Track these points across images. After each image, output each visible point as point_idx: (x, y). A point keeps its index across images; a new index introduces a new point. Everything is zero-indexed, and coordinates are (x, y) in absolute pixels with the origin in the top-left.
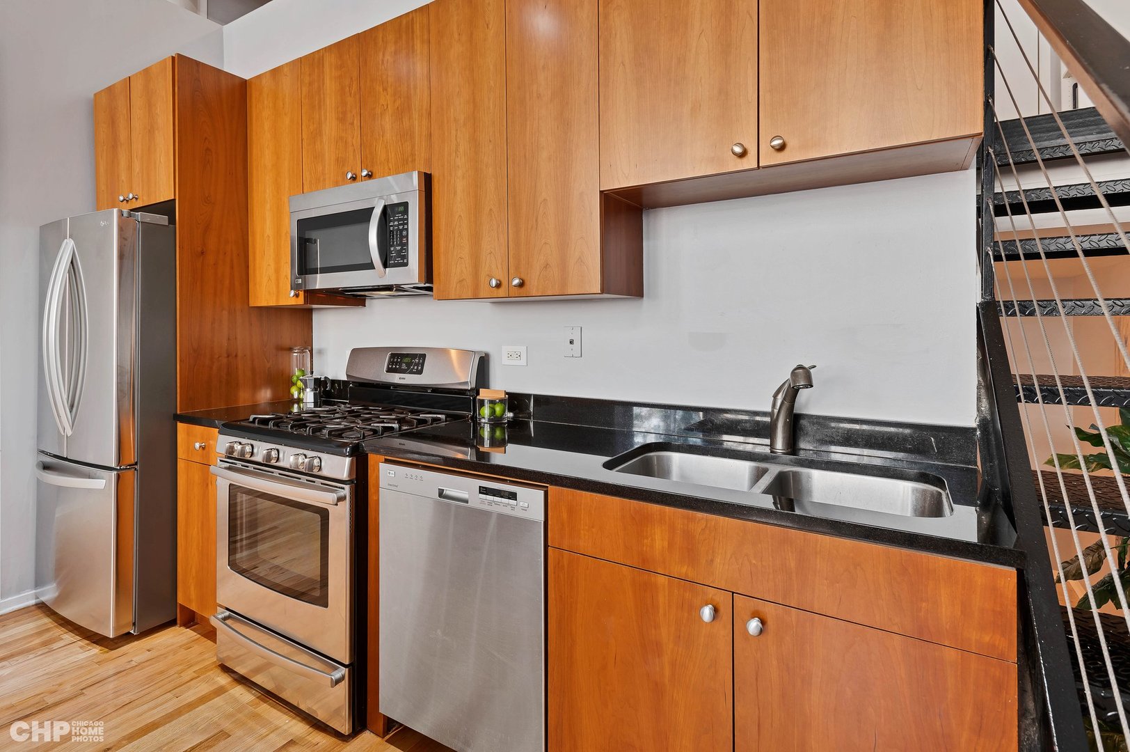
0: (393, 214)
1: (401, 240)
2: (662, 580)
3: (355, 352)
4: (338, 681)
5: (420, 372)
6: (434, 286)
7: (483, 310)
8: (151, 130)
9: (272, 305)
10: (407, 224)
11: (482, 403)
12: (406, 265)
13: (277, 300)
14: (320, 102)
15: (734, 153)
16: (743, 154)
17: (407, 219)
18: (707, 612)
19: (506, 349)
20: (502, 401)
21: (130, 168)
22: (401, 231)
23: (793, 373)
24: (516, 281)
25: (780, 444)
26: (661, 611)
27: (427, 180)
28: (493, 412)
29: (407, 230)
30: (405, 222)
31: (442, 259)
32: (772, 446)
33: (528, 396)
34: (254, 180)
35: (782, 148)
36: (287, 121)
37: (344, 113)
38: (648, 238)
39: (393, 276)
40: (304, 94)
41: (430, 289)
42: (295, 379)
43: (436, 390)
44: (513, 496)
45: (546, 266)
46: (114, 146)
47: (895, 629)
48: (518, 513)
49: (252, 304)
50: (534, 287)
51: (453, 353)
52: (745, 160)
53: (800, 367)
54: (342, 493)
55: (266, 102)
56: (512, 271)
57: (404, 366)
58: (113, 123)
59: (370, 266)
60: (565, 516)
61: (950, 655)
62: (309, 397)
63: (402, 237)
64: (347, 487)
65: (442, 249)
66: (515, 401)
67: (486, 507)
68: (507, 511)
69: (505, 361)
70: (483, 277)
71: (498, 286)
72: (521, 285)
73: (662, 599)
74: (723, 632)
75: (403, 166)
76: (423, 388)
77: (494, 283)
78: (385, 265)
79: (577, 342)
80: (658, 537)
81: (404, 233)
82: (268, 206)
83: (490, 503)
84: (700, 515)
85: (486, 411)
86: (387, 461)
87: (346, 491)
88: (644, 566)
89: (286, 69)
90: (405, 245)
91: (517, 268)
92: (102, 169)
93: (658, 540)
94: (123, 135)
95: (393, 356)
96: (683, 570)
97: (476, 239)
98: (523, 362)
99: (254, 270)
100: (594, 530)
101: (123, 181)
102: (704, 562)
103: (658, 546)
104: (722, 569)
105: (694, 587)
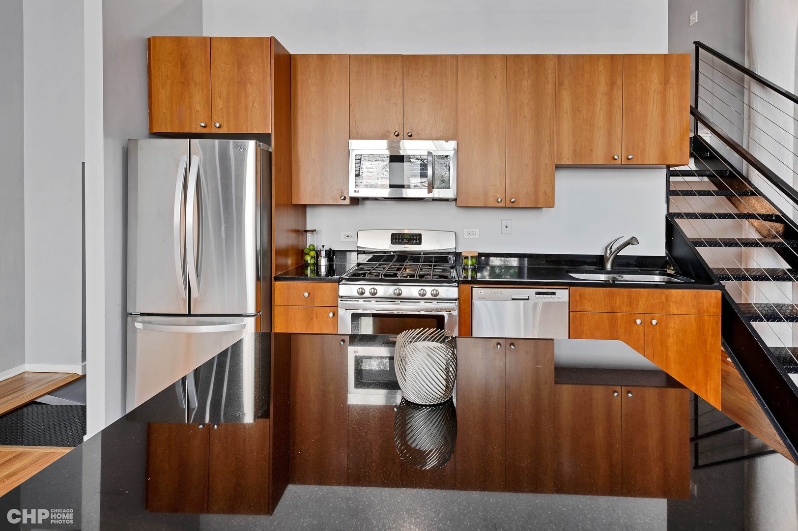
2: (619, 314)
5: (420, 243)
6: (458, 199)
9: (316, 204)
10: (449, 167)
15: (614, 158)
16: (618, 158)
18: (638, 321)
19: (466, 231)
24: (513, 200)
26: (619, 326)
31: (464, 185)
34: (300, 121)
35: (632, 158)
40: (352, 78)
44: (554, 294)
45: (527, 194)
46: (184, 83)
47: (693, 314)
48: (557, 300)
49: (296, 202)
50: (520, 203)
52: (617, 161)
55: (313, 73)
56: (508, 195)
57: (405, 241)
58: (182, 65)
60: (578, 298)
61: (706, 317)
62: (322, 262)
64: (457, 302)
65: (464, 181)
68: (551, 300)
69: (466, 236)
71: (501, 201)
72: (514, 202)
77: (499, 200)
78: (433, 187)
79: (509, 227)
80: (618, 299)
82: (314, 140)
83: (542, 298)
87: (457, 304)
88: (612, 311)
89: (334, 58)
93: (618, 301)
94: (198, 78)
95: (395, 235)
96: (627, 310)
98: (477, 236)
99: (298, 181)
100: (591, 302)
101: (197, 111)
102: (635, 305)
103: (618, 303)
104: (642, 306)
105: (632, 316)
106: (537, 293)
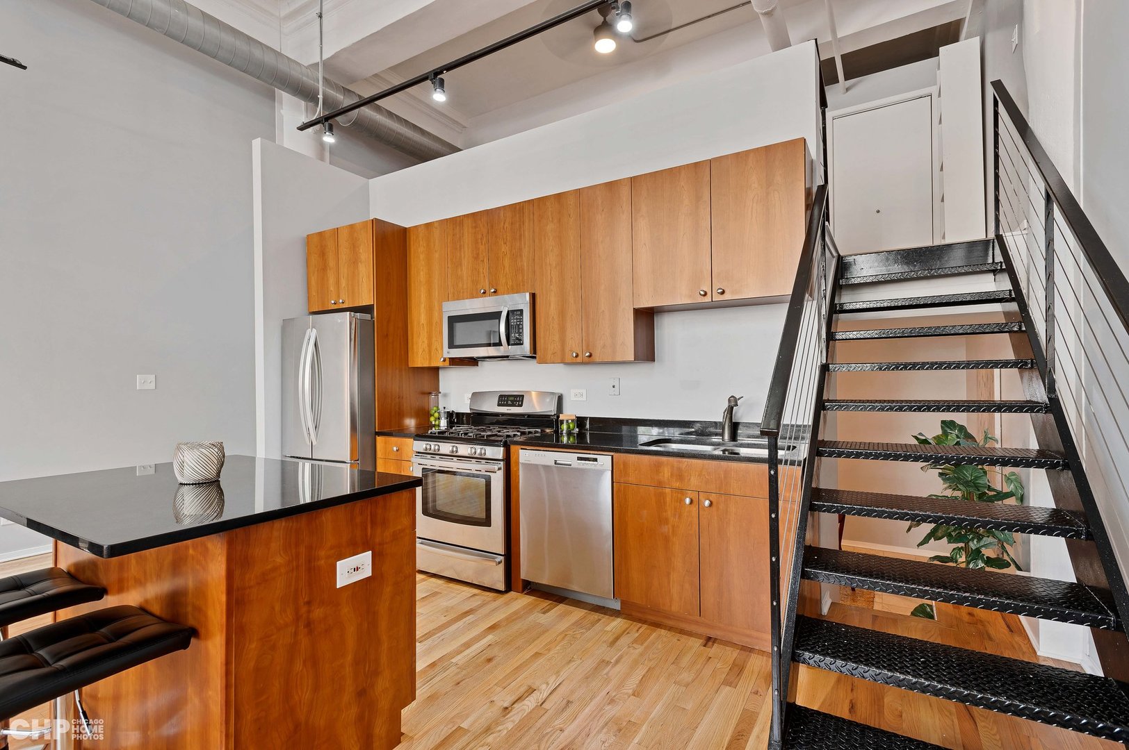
0: (514, 314)
1: (519, 331)
2: (668, 491)
3: (474, 394)
4: (500, 563)
5: (521, 406)
6: (537, 356)
7: (560, 369)
8: (354, 262)
9: (425, 366)
10: (522, 321)
11: (562, 422)
12: (522, 344)
13: (430, 363)
14: (460, 246)
15: (701, 294)
16: (705, 294)
17: (522, 319)
18: (688, 501)
19: (573, 391)
20: (573, 421)
21: (338, 283)
22: (519, 325)
23: (729, 400)
24: (588, 354)
25: (727, 436)
26: (668, 504)
27: (533, 296)
28: (569, 427)
29: (522, 325)
30: (521, 320)
31: (542, 341)
32: (723, 439)
33: (586, 418)
34: (413, 288)
35: (723, 293)
36: (437, 255)
37: (478, 254)
38: (657, 329)
39: (513, 350)
40: (449, 241)
41: (534, 358)
42: (433, 412)
43: (529, 416)
44: (595, 460)
45: (604, 346)
46: (324, 269)
48: (598, 467)
49: (411, 365)
50: (596, 358)
51: (534, 394)
52: (706, 297)
53: (732, 397)
54: (500, 466)
55: (421, 242)
56: (584, 348)
57: (509, 402)
58: (323, 254)
59: (500, 344)
60: (622, 466)
62: (443, 423)
63: (519, 329)
64: (502, 463)
65: (542, 336)
66: (580, 421)
67: (581, 467)
68: (593, 467)
69: (573, 398)
70: (567, 350)
71: (577, 356)
72: (590, 356)
73: (668, 499)
74: (694, 509)
75: (516, 289)
76: (522, 415)
77: (574, 355)
78: (509, 345)
79: (617, 386)
80: (666, 472)
81: (521, 326)
82: (423, 306)
83: (583, 464)
84: (684, 460)
85: (565, 427)
86: (522, 449)
87: (502, 464)
88: (660, 485)
89: (436, 225)
90: (521, 333)
91: (588, 346)
92: (313, 282)
94: (332, 263)
95: (501, 396)
96: (677, 485)
97: (562, 330)
98: (584, 398)
99: (413, 345)
100: (636, 472)
101: (331, 291)
102: (686, 480)
103: (666, 476)
104: (694, 482)
105: (682, 492)
106: (580, 459)
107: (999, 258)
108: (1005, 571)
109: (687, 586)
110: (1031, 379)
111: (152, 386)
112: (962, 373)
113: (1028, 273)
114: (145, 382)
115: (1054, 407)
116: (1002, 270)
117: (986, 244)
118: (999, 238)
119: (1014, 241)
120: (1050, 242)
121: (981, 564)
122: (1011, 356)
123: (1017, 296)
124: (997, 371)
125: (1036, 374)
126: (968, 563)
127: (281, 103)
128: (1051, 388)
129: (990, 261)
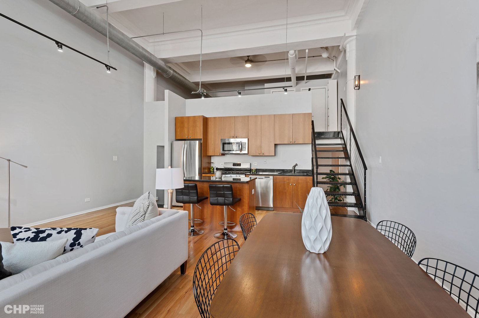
3: (225, 163)
5: (240, 166)
6: (249, 154)
8: (195, 126)
9: (213, 155)
11: (252, 170)
12: (246, 151)
13: (215, 154)
14: (225, 124)
16: (291, 142)
18: (290, 184)
19: (254, 163)
21: (188, 132)
25: (293, 173)
27: (248, 139)
28: (254, 171)
29: (246, 146)
31: (250, 150)
34: (209, 134)
35: (295, 142)
36: (217, 126)
37: (231, 127)
40: (222, 123)
41: (247, 154)
42: (212, 168)
44: (269, 177)
46: (183, 127)
48: (270, 179)
49: (208, 155)
55: (212, 122)
57: (237, 165)
58: (182, 123)
68: (268, 179)
71: (260, 154)
72: (263, 154)
73: (286, 184)
74: (292, 186)
79: (266, 162)
82: (212, 139)
84: (290, 176)
89: (217, 118)
90: (245, 148)
92: (178, 131)
94: (186, 125)
95: (234, 164)
96: (288, 181)
99: (208, 149)
100: (279, 179)
101: (186, 134)
103: (286, 180)
104: (292, 180)
105: (289, 183)
106: (265, 177)
107: (342, 136)
108: (341, 202)
109: (290, 202)
110: (347, 161)
111: (117, 160)
112: (331, 159)
113: (347, 140)
114: (115, 158)
115: (351, 166)
116: (342, 139)
117: (339, 132)
118: (342, 131)
119: (344, 132)
120: (350, 137)
121: (337, 201)
122: (343, 156)
123: (345, 144)
124: (340, 159)
125: (348, 160)
126: (335, 200)
127: (145, 67)
128: (350, 163)
129: (340, 136)
